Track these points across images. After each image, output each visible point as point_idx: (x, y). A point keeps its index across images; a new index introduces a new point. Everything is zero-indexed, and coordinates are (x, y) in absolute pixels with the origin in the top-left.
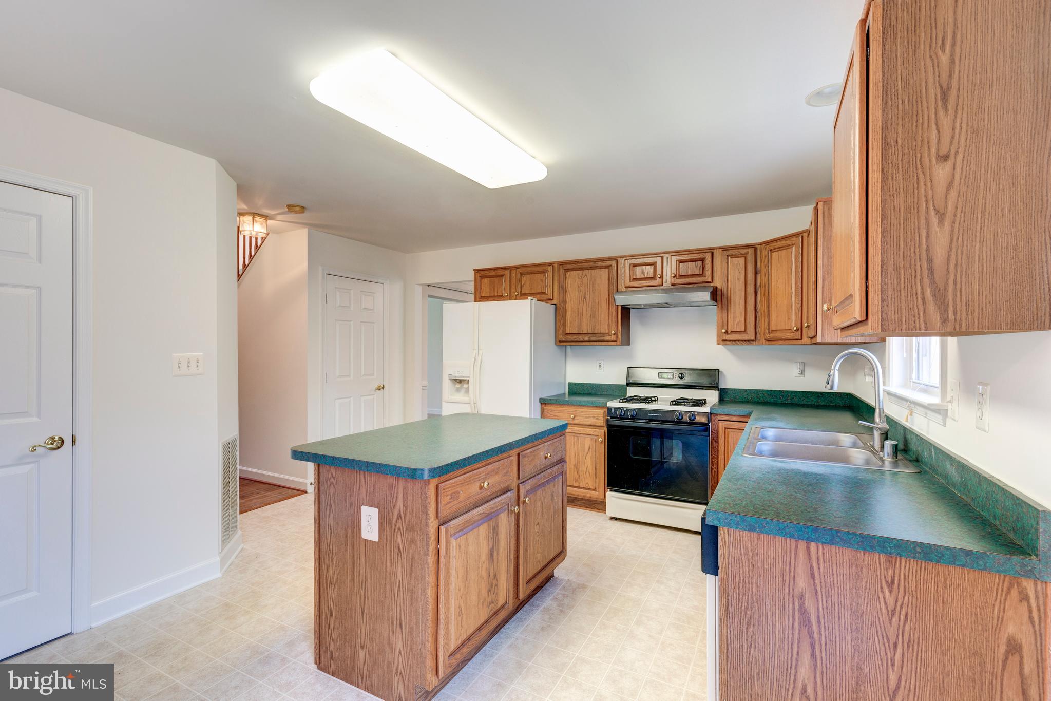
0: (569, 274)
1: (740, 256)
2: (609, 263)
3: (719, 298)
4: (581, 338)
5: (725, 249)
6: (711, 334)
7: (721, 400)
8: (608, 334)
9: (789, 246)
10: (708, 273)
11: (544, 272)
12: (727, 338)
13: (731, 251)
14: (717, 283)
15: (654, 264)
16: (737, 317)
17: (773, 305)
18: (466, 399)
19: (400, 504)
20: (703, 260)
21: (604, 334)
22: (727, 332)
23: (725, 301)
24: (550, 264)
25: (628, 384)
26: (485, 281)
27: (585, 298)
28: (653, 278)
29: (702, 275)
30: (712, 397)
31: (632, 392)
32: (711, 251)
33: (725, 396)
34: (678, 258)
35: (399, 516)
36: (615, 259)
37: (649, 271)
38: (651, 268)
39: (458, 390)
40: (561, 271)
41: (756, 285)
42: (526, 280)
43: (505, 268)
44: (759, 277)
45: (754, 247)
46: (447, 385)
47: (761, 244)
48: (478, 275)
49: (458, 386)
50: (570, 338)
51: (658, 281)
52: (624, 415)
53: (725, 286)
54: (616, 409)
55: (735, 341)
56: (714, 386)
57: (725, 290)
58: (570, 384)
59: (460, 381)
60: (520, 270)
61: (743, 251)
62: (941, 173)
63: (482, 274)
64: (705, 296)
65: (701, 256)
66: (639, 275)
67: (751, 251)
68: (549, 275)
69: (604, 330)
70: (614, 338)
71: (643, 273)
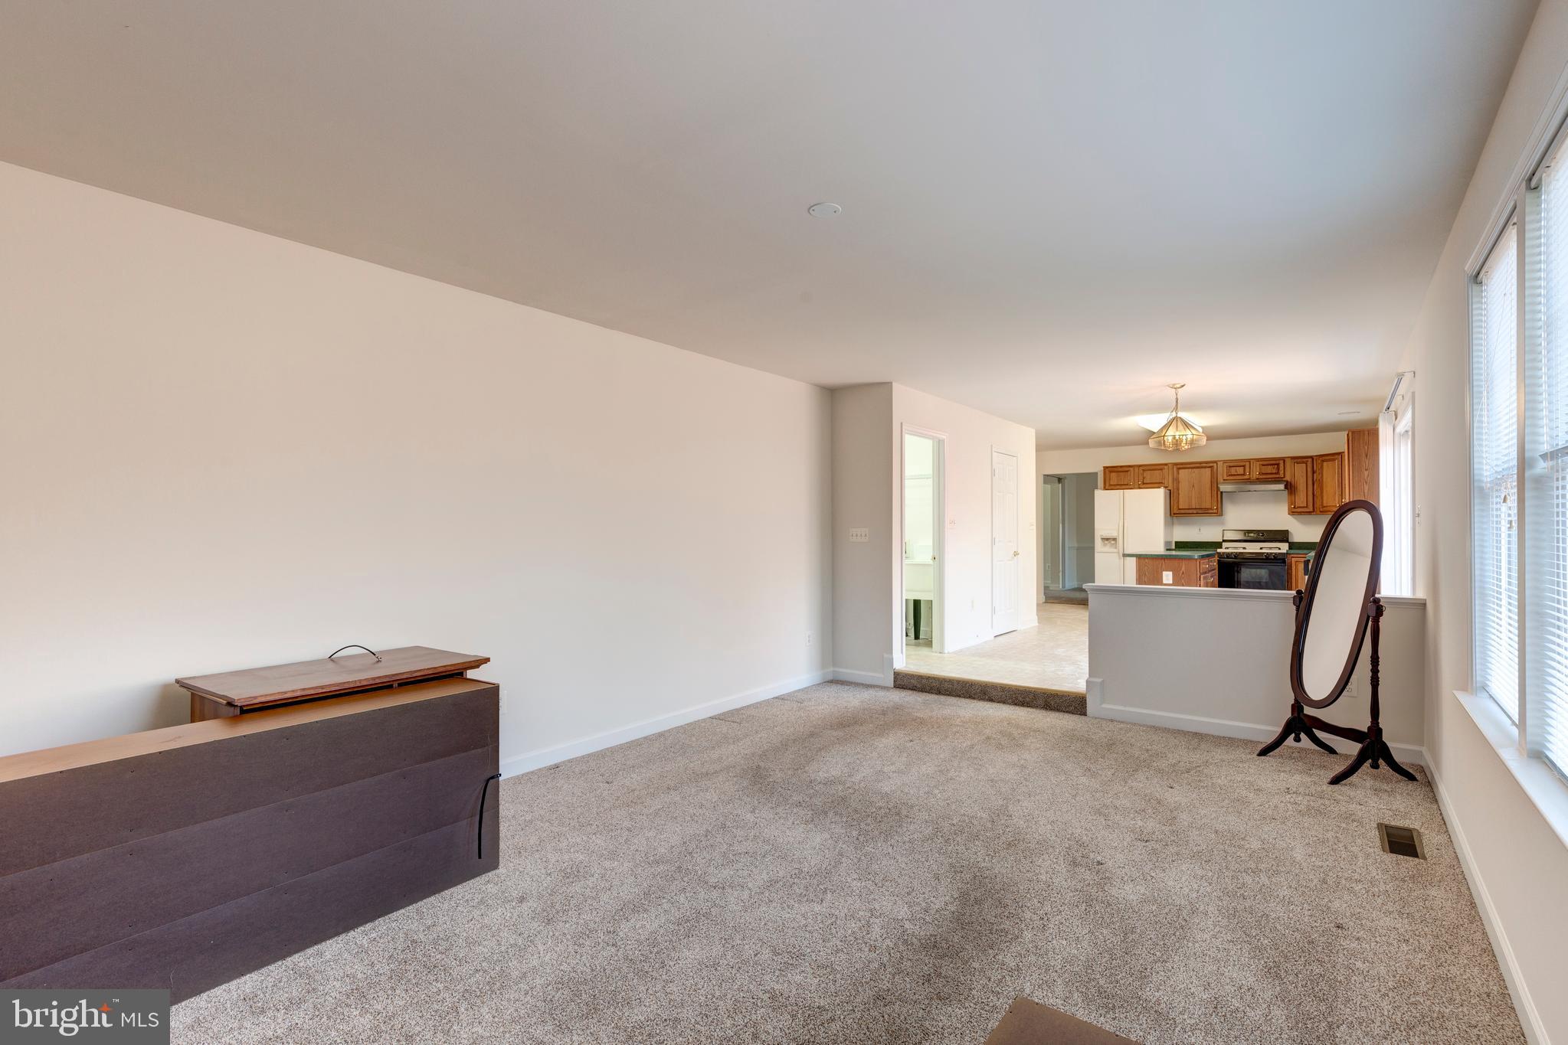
0: (1181, 471)
1: (1303, 463)
2: (1211, 465)
3: (1289, 487)
4: (1191, 511)
5: (1293, 458)
6: (1284, 509)
7: (1290, 548)
8: (1211, 509)
9: (1334, 460)
10: (1282, 472)
11: (1161, 469)
12: (1294, 511)
13: (1298, 460)
14: (1288, 478)
15: (1244, 466)
16: (1301, 499)
17: (1324, 494)
18: (1115, 550)
19: (1183, 569)
20: (1278, 465)
21: (1208, 509)
22: (1294, 507)
23: (1293, 489)
24: (1166, 465)
25: (1224, 541)
26: (1113, 474)
27: (1193, 486)
28: (1244, 474)
29: (1278, 473)
30: (1284, 548)
31: (1225, 545)
32: (1283, 459)
33: (1292, 546)
34: (1261, 463)
35: (1183, 573)
36: (1216, 462)
37: (1240, 470)
38: (1242, 469)
39: (1105, 545)
40: (1175, 469)
41: (1313, 480)
42: (1147, 474)
43: (1130, 466)
44: (1315, 475)
45: (1312, 457)
46: (1098, 543)
47: (1316, 456)
48: (1107, 470)
49: (1106, 542)
50: (1183, 511)
51: (1246, 477)
52: (1228, 555)
53: (1293, 480)
54: (1223, 553)
55: (1300, 513)
56: (1287, 541)
57: (1293, 483)
58: (1176, 542)
59: (1107, 539)
60: (1141, 468)
61: (1304, 460)
62: (1366, 473)
63: (1109, 470)
64: (1282, 487)
65: (1277, 462)
66: (1233, 472)
67: (1310, 460)
68: (1165, 471)
69: (1208, 505)
70: (1215, 511)
71: (1236, 471)
